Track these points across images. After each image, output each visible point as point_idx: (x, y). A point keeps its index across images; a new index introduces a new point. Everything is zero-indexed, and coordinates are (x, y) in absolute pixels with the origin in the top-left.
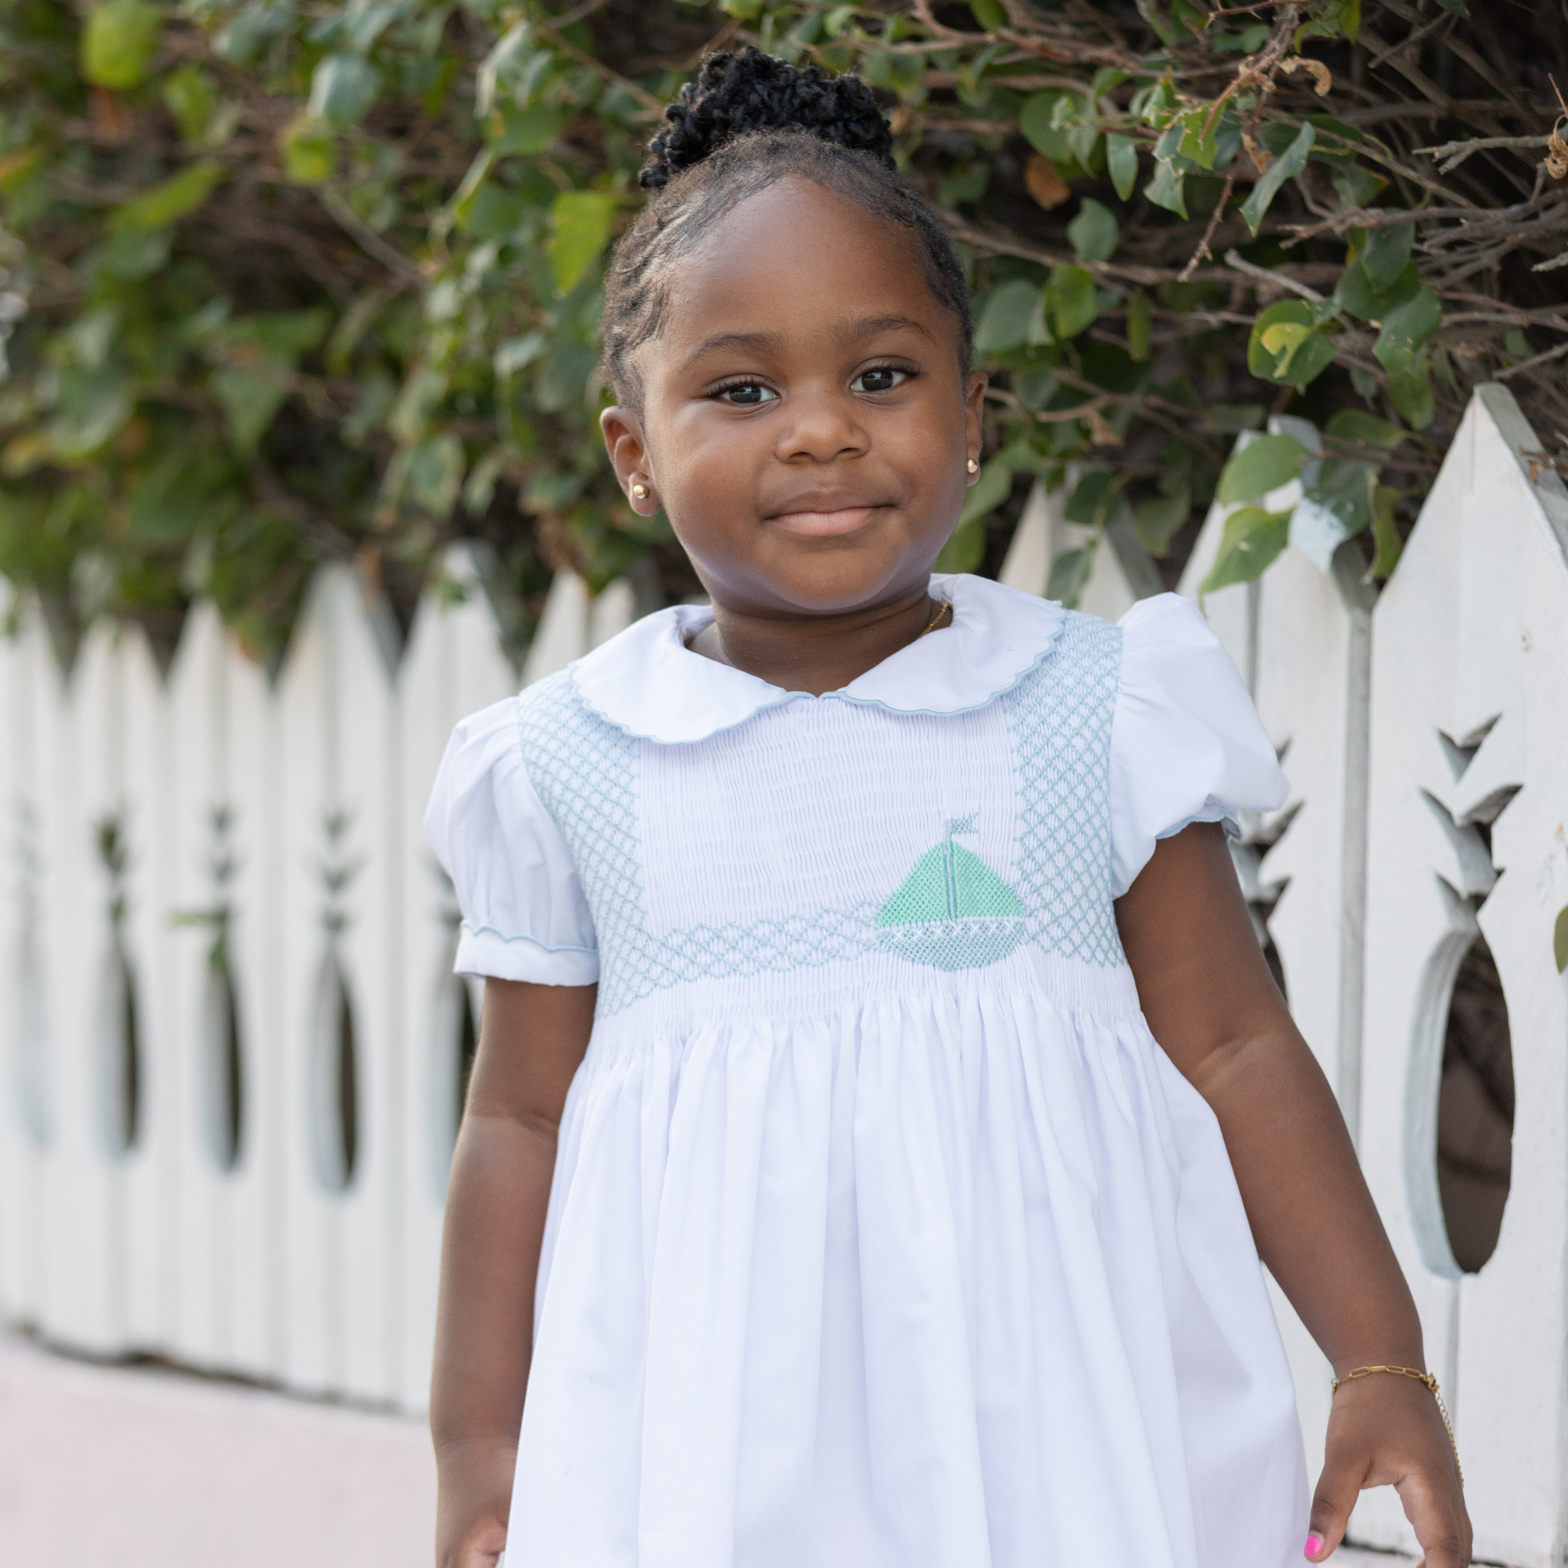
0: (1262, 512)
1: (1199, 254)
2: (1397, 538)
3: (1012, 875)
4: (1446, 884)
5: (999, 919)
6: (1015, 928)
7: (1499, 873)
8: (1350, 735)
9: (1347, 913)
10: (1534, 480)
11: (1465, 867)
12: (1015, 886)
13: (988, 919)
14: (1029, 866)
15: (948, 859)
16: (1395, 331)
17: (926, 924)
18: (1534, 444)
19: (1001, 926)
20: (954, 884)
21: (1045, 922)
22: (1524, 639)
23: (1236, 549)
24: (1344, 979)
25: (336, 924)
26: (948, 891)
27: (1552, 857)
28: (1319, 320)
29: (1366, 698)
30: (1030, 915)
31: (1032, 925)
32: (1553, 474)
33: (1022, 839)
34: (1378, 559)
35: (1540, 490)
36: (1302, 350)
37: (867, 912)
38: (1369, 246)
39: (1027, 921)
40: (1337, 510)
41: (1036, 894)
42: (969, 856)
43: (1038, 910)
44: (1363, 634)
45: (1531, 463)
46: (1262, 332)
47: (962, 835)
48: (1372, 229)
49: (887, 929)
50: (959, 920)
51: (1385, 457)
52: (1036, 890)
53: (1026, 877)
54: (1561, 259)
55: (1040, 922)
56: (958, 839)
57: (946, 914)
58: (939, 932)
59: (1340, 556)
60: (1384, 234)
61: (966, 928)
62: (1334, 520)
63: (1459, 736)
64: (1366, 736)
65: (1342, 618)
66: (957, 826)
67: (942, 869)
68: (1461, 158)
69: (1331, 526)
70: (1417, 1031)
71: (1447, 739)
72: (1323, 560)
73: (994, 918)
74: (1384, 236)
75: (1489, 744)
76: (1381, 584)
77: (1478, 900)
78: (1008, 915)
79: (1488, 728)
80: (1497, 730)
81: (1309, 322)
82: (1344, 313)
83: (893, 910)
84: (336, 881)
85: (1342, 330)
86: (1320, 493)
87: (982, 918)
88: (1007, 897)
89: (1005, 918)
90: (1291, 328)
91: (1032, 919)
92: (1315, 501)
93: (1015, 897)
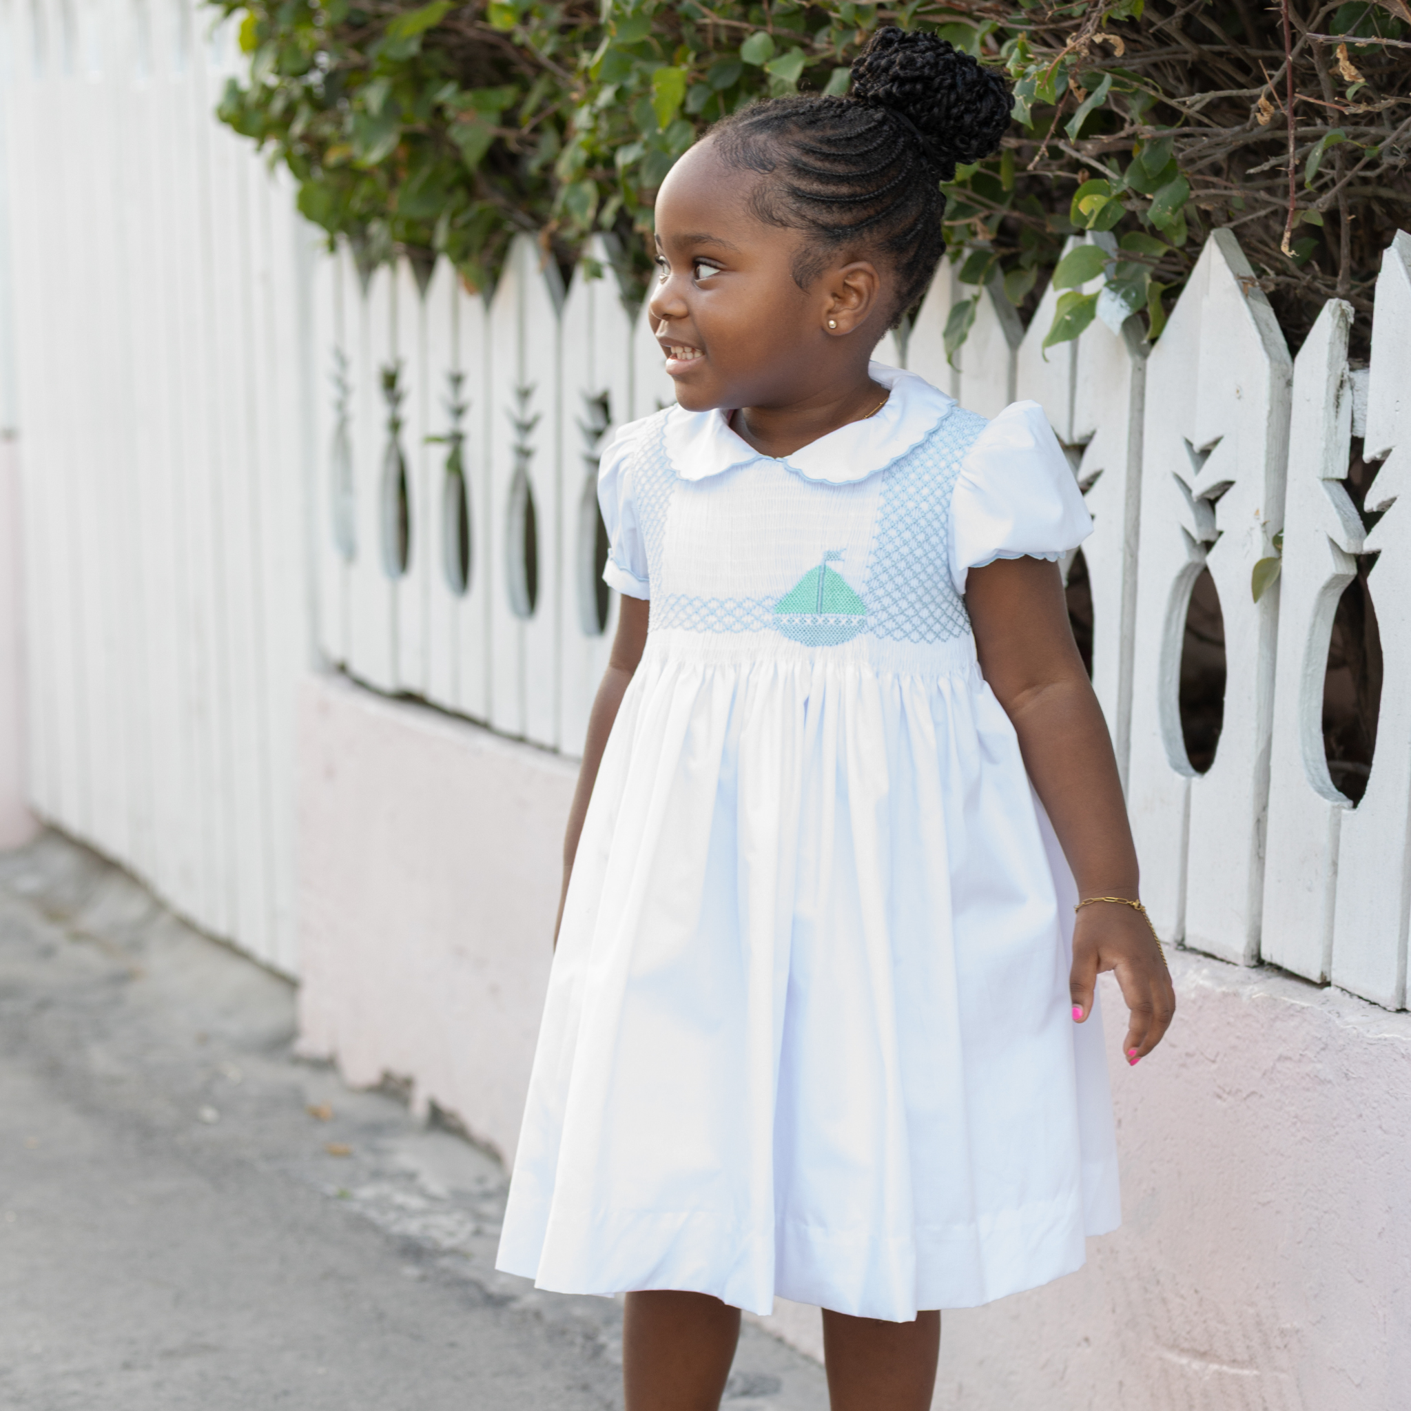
0: (1079, 295)
1: (1040, 153)
2: (1163, 313)
3: (860, 588)
4: (1187, 533)
5: (849, 616)
6: (859, 623)
7: (1220, 533)
8: (1131, 433)
9: (1127, 542)
10: (1246, 294)
11: (1199, 525)
12: (863, 597)
13: (842, 615)
14: (875, 584)
15: (821, 576)
16: (1160, 202)
17: (803, 615)
18: (1248, 271)
19: (849, 621)
20: (822, 593)
21: (883, 619)
22: (1238, 391)
23: (1063, 319)
24: (1125, 582)
25: (524, 453)
26: (818, 596)
27: (1252, 529)
28: (1114, 192)
29: (1141, 410)
30: (872, 615)
31: (872, 621)
32: (1258, 289)
33: (872, 567)
34: (1151, 328)
35: (1250, 298)
36: (1104, 210)
37: (769, 603)
38: (1146, 149)
39: (868, 619)
40: (1125, 296)
41: (877, 602)
42: (836, 575)
43: (878, 612)
44: (1140, 371)
45: (1244, 283)
46: (1079, 200)
47: (833, 561)
48: (1148, 140)
49: (780, 615)
50: (823, 615)
51: (1157, 262)
52: (878, 599)
53: (872, 591)
54: (1265, 166)
55: (879, 619)
56: (830, 564)
57: (815, 611)
58: (809, 621)
59: (1127, 324)
60: (1156, 143)
61: (826, 621)
62: (1124, 303)
63: (1198, 445)
64: (1141, 433)
65: (1128, 361)
66: (831, 556)
67: (817, 582)
68: (1204, 103)
69: (1122, 306)
70: (1169, 621)
71: (1189, 444)
72: (1116, 328)
73: (846, 615)
74: (1155, 143)
75: (1215, 453)
76: (1153, 341)
77: (1208, 545)
78: (855, 614)
79: (1216, 442)
80: (1220, 445)
81: (1108, 193)
82: (1130, 187)
83: (785, 604)
84: (525, 428)
85: (1129, 198)
86: (1114, 285)
87: (838, 615)
88: (857, 602)
89: (853, 616)
90: (1096, 198)
91: (873, 617)
92: (1112, 290)
93: (862, 603)
